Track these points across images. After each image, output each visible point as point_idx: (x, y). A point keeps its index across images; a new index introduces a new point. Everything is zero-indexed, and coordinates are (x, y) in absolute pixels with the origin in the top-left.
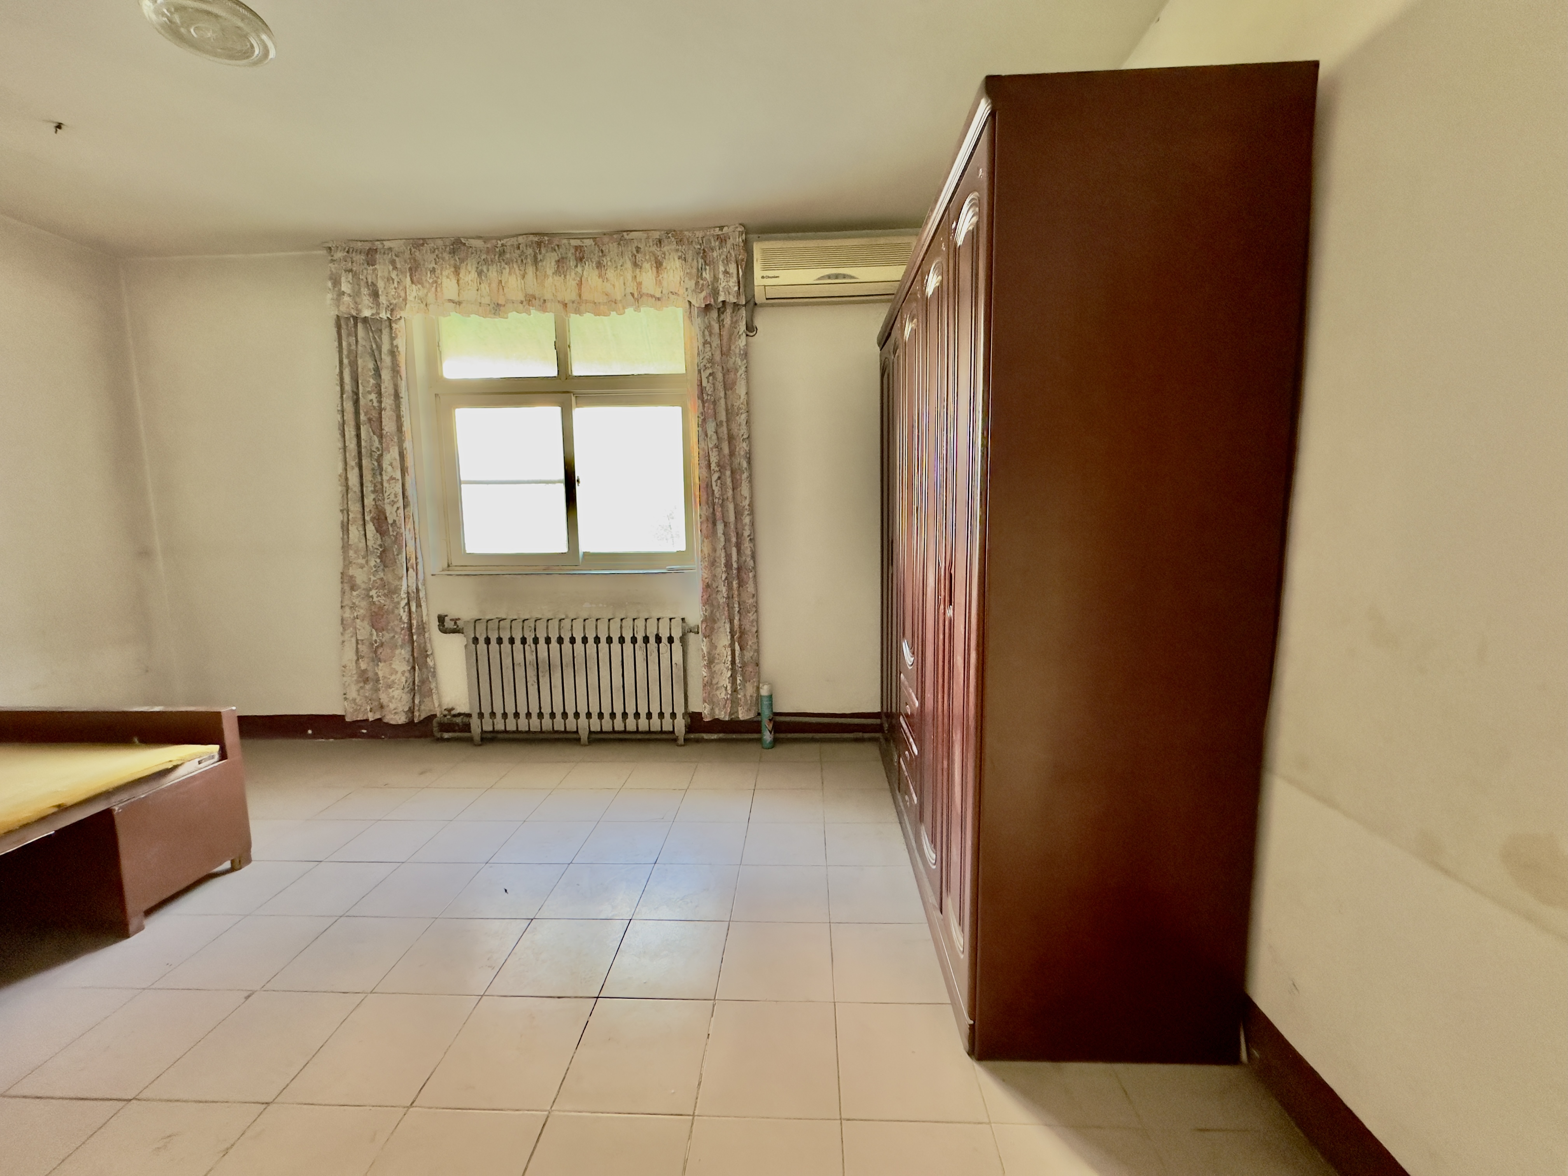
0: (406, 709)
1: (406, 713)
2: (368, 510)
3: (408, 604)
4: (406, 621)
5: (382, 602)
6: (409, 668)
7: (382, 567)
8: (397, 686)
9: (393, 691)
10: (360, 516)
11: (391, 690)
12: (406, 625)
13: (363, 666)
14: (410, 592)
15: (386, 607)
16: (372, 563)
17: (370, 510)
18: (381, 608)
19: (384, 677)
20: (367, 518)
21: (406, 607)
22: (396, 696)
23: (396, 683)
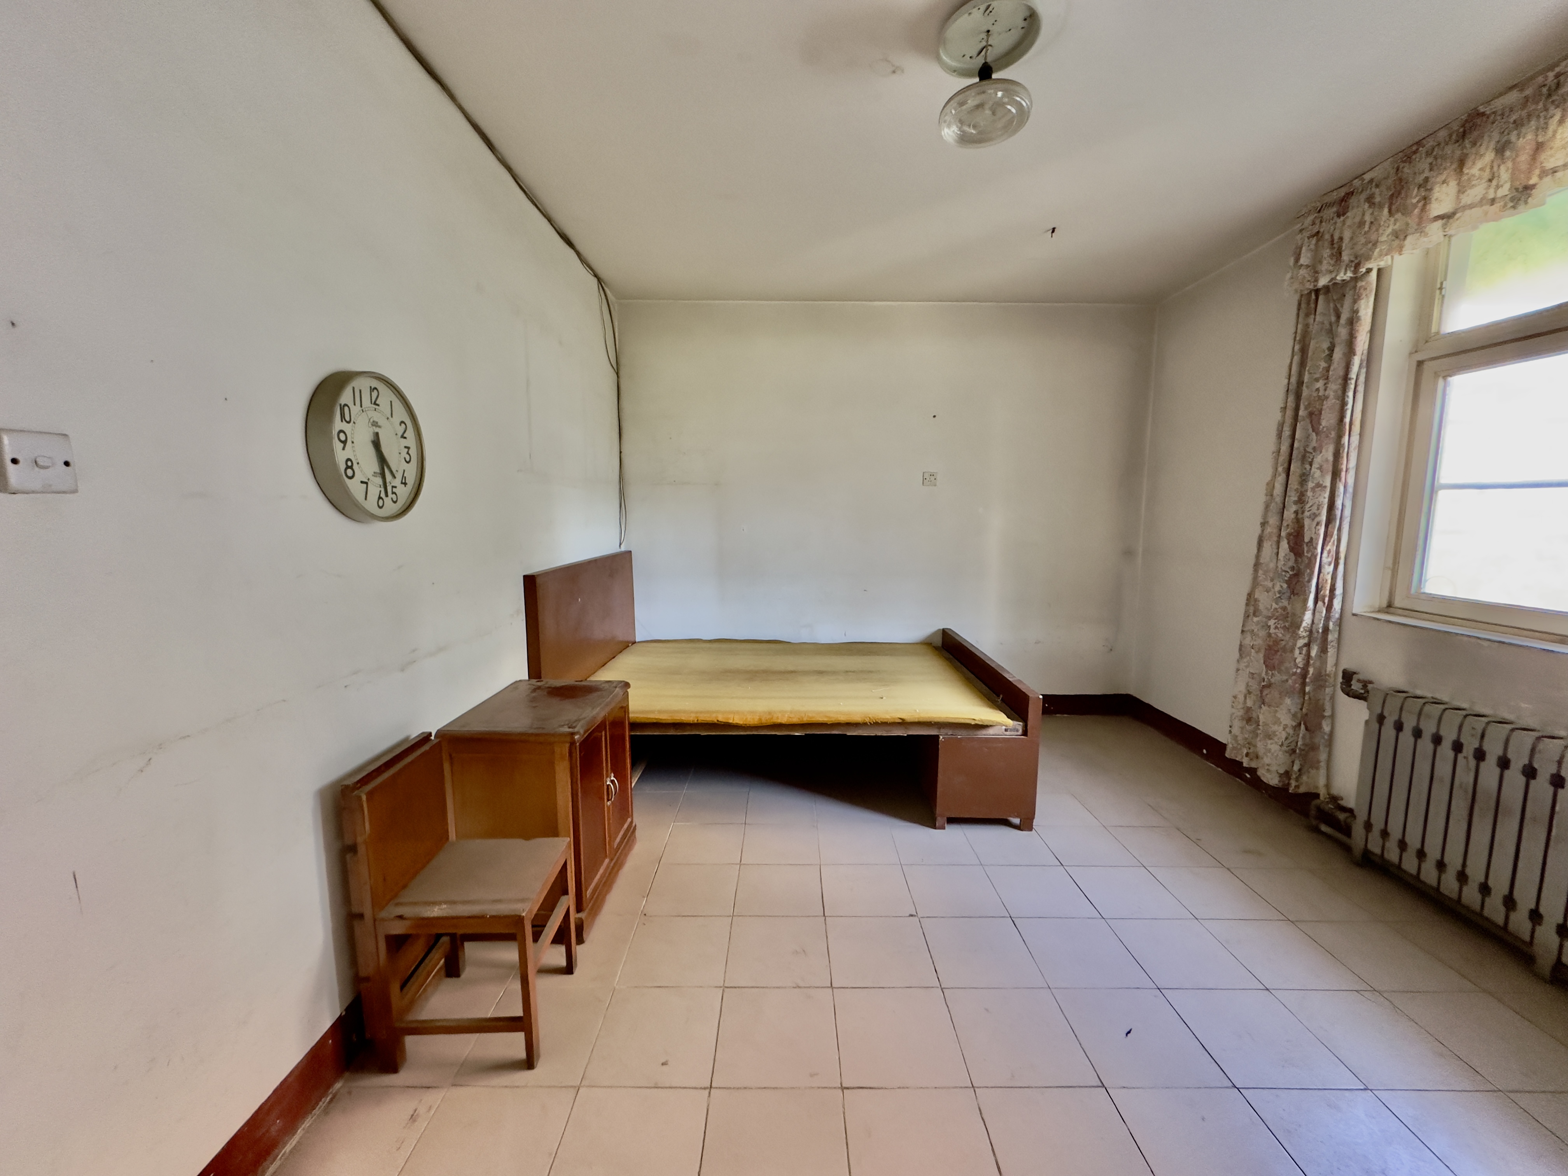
0: (1282, 771)
1: (1281, 775)
2: (1285, 525)
3: (1308, 645)
4: (1301, 665)
5: (1280, 635)
6: (1294, 724)
7: (1288, 594)
8: (1276, 740)
9: (1271, 744)
10: (1275, 531)
11: (1269, 742)
12: (1299, 671)
13: (1249, 703)
14: (1314, 630)
15: (1283, 643)
16: (1277, 588)
17: (1288, 525)
18: (1277, 642)
19: (1266, 724)
20: (1283, 534)
21: (1305, 649)
22: (1273, 751)
23: (1277, 735)
